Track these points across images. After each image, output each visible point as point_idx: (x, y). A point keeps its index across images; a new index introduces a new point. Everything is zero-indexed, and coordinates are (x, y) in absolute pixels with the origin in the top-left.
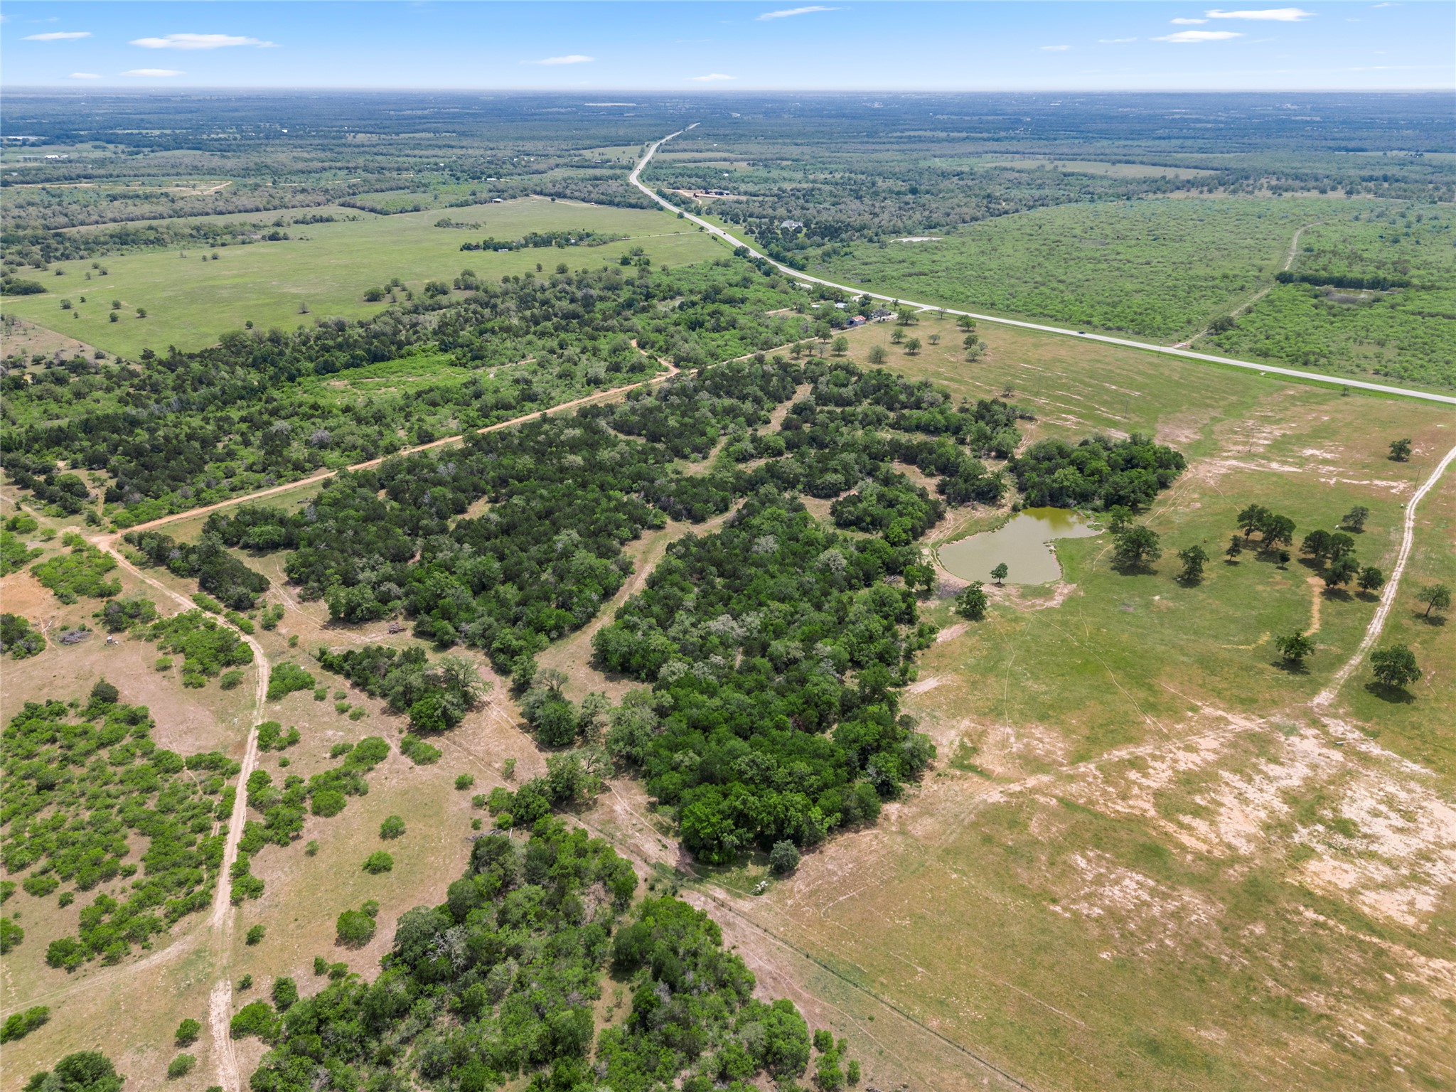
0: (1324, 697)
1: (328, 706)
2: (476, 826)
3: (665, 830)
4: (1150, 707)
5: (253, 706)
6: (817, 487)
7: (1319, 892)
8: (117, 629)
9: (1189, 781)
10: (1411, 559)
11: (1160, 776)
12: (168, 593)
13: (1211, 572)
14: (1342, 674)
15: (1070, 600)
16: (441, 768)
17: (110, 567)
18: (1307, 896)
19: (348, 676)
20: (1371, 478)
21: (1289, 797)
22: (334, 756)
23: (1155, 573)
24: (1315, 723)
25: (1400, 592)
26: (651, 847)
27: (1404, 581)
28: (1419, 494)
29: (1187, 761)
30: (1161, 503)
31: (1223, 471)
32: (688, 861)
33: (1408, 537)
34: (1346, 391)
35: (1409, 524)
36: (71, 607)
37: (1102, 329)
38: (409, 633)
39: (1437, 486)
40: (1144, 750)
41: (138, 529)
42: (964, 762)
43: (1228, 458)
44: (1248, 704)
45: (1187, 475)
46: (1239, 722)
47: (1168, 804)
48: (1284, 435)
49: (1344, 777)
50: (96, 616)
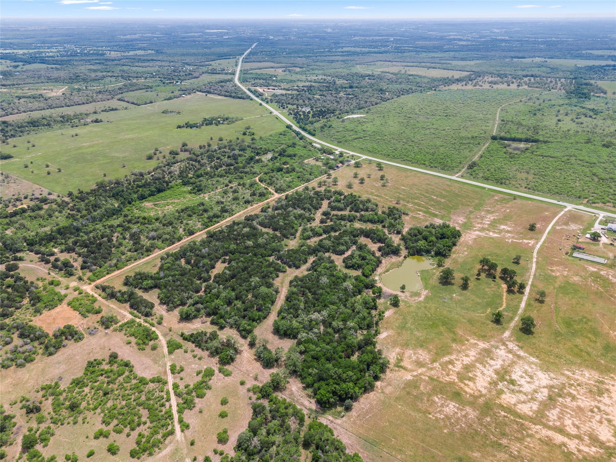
0: (507, 334)
1: (189, 355)
2: (250, 399)
3: (309, 396)
4: (454, 340)
5: (164, 356)
6: (337, 251)
7: (505, 405)
8: (107, 327)
9: (468, 368)
10: (535, 275)
11: (458, 367)
12: (120, 310)
13: (471, 284)
14: (512, 324)
15: (427, 297)
16: (233, 377)
17: (95, 301)
18: (501, 406)
19: (193, 342)
20: (522, 239)
21: (497, 372)
22: (197, 375)
23: (453, 284)
24: (504, 344)
25: (531, 290)
26: (306, 403)
27: (532, 285)
28: (538, 246)
29: (467, 361)
30: (454, 253)
31: (474, 237)
32: (319, 407)
33: (534, 265)
34: (515, 197)
35: (535, 260)
36: (87, 319)
37: (429, 167)
38: (208, 323)
39: (544, 242)
40: (453, 357)
41: (98, 282)
42: (398, 365)
43: (475, 230)
44: (483, 337)
45: (462, 239)
46: (482, 345)
47: (462, 377)
48: (494, 219)
49: (513, 363)
50: (98, 322)
